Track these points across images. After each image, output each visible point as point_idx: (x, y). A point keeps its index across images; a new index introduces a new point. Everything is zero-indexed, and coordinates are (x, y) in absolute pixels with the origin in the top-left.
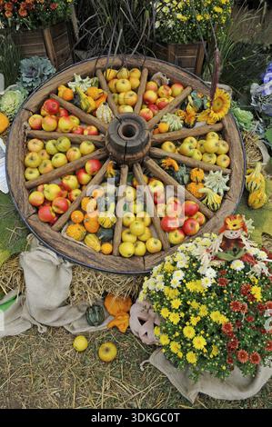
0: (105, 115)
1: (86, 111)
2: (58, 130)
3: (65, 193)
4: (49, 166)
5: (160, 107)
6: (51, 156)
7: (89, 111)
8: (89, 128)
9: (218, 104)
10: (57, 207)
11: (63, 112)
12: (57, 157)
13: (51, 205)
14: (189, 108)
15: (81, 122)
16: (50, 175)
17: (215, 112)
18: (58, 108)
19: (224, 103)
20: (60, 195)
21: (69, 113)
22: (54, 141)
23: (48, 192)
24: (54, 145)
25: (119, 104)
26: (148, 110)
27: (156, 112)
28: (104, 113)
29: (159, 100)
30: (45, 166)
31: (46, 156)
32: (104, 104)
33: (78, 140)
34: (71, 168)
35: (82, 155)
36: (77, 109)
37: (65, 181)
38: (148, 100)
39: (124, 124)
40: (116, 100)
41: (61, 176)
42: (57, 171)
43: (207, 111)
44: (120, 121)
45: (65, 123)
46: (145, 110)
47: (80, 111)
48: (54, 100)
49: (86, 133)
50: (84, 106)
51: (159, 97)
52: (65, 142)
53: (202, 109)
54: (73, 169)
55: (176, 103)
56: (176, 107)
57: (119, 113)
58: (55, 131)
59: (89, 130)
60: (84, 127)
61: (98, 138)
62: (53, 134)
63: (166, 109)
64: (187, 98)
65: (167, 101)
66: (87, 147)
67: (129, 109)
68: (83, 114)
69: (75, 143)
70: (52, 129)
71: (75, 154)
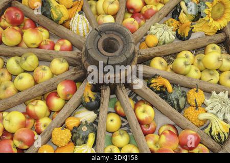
0: (81, 27)
1: (57, 22)
2: (24, 45)
3: (32, 121)
4: (11, 88)
5: (146, 17)
6: (13, 76)
7: (61, 22)
8: (61, 42)
9: (219, 10)
10: (20, 140)
11: (28, 24)
12: (21, 78)
13: (12, 139)
14: (182, 16)
15: (50, 36)
16: (12, 100)
17: (215, 20)
18: (23, 18)
19: (225, 9)
20: (24, 125)
21: (35, 24)
22: (18, 58)
23: (9, 121)
24: (18, 63)
25: (98, 14)
26: (132, 19)
27: (142, 22)
28: (80, 25)
29: (145, 8)
30: (5, 89)
31: (7, 77)
32: (80, 13)
33: (47, 57)
34: (39, 90)
35: (53, 74)
36: (46, 19)
37: (31, 108)
38: (132, 8)
39: (105, 37)
40: (93, 9)
41: (25, 102)
42: (21, 95)
43: (206, 18)
44: (100, 33)
45: (31, 37)
46: (129, 20)
47: (50, 22)
48: (17, 8)
49: (57, 48)
50: (55, 16)
51: (145, 4)
52: (32, 60)
53: (198, 17)
54: (41, 92)
55: (166, 11)
56: (166, 16)
57: (99, 24)
58: (17, 46)
59: (62, 46)
60: (55, 41)
61: (73, 54)
62: (16, 50)
63: (155, 18)
64: (179, 3)
65: (154, 8)
66: (59, 66)
67: (109, 19)
68: (54, 25)
69: (44, 60)
70: (15, 44)
71: (45, 74)
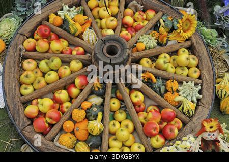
0: (90, 38)
1: (74, 35)
2: (50, 51)
3: (57, 105)
4: (43, 82)
5: (137, 30)
6: (44, 74)
7: (77, 35)
8: (77, 49)
9: (187, 25)
10: (51, 118)
11: (53, 36)
12: (49, 75)
13: (45, 117)
14: (161, 29)
15: (70, 44)
16: (43, 90)
17: (185, 31)
18: (50, 33)
19: (191, 24)
20: (53, 107)
21: (59, 37)
22: (47, 61)
23: (42, 105)
24: (47, 64)
25: (101, 28)
26: (126, 32)
27: (133, 34)
28: (90, 36)
29: (135, 24)
30: (39, 82)
31: (40, 74)
32: (90, 28)
33: (68, 60)
34: (62, 83)
35: (72, 72)
36: (66, 33)
37: (57, 95)
38: (126, 24)
39: (108, 44)
40: (99, 25)
41: (53, 91)
42: (50, 86)
43: (178, 31)
44: (104, 42)
45: (56, 45)
46: (125, 32)
47: (68, 35)
48: (46, 26)
49: (74, 53)
50: (72, 31)
51: (135, 21)
52: (57, 61)
53: (172, 29)
54: (63, 84)
55: (150, 26)
56: (150, 29)
57: (103, 36)
58: (47, 52)
59: (78, 51)
60: (72, 48)
61: (86, 57)
62: (46, 55)
63: (143, 31)
64: (159, 21)
65: (142, 24)
66: (76, 65)
67: (111, 32)
68: (72, 37)
69: (65, 62)
70: (45, 51)
71: (66, 71)
